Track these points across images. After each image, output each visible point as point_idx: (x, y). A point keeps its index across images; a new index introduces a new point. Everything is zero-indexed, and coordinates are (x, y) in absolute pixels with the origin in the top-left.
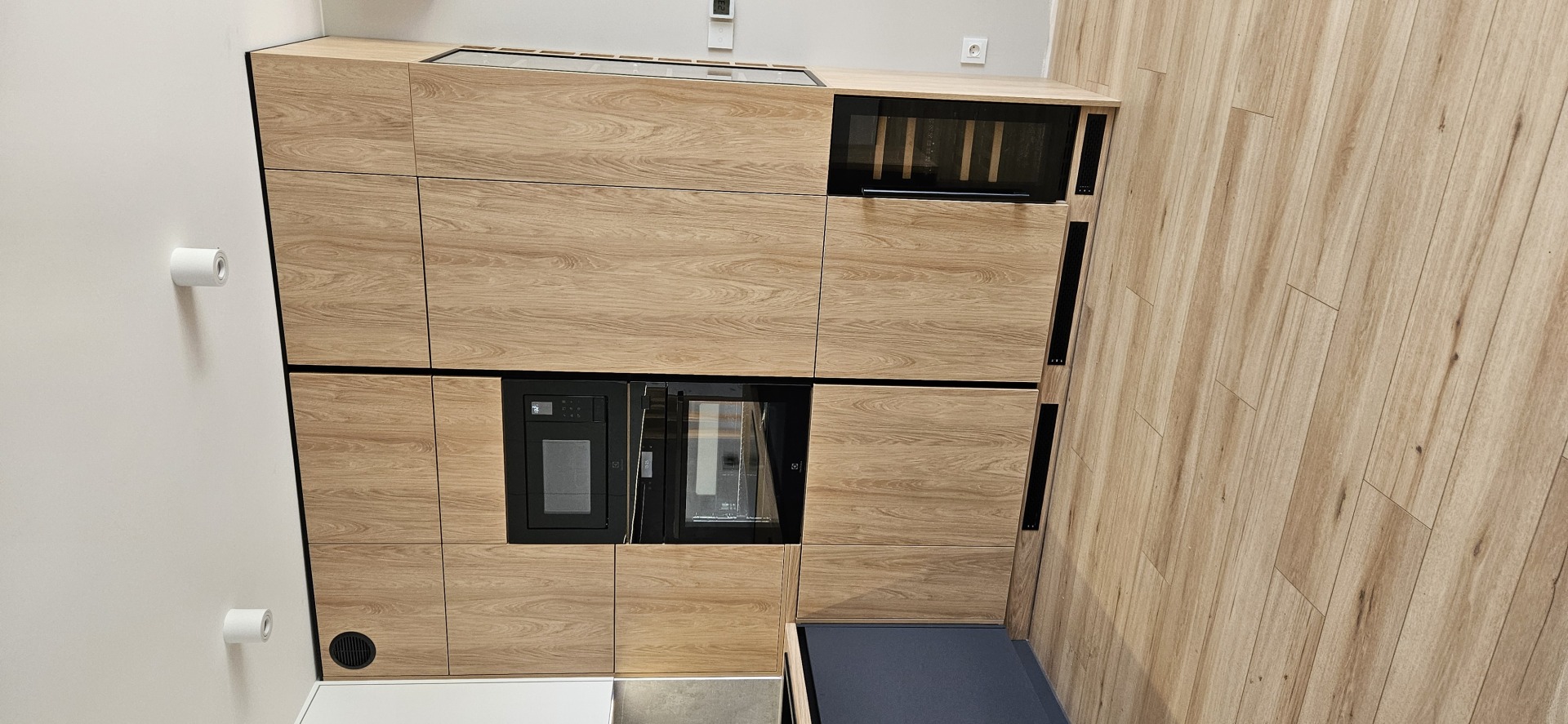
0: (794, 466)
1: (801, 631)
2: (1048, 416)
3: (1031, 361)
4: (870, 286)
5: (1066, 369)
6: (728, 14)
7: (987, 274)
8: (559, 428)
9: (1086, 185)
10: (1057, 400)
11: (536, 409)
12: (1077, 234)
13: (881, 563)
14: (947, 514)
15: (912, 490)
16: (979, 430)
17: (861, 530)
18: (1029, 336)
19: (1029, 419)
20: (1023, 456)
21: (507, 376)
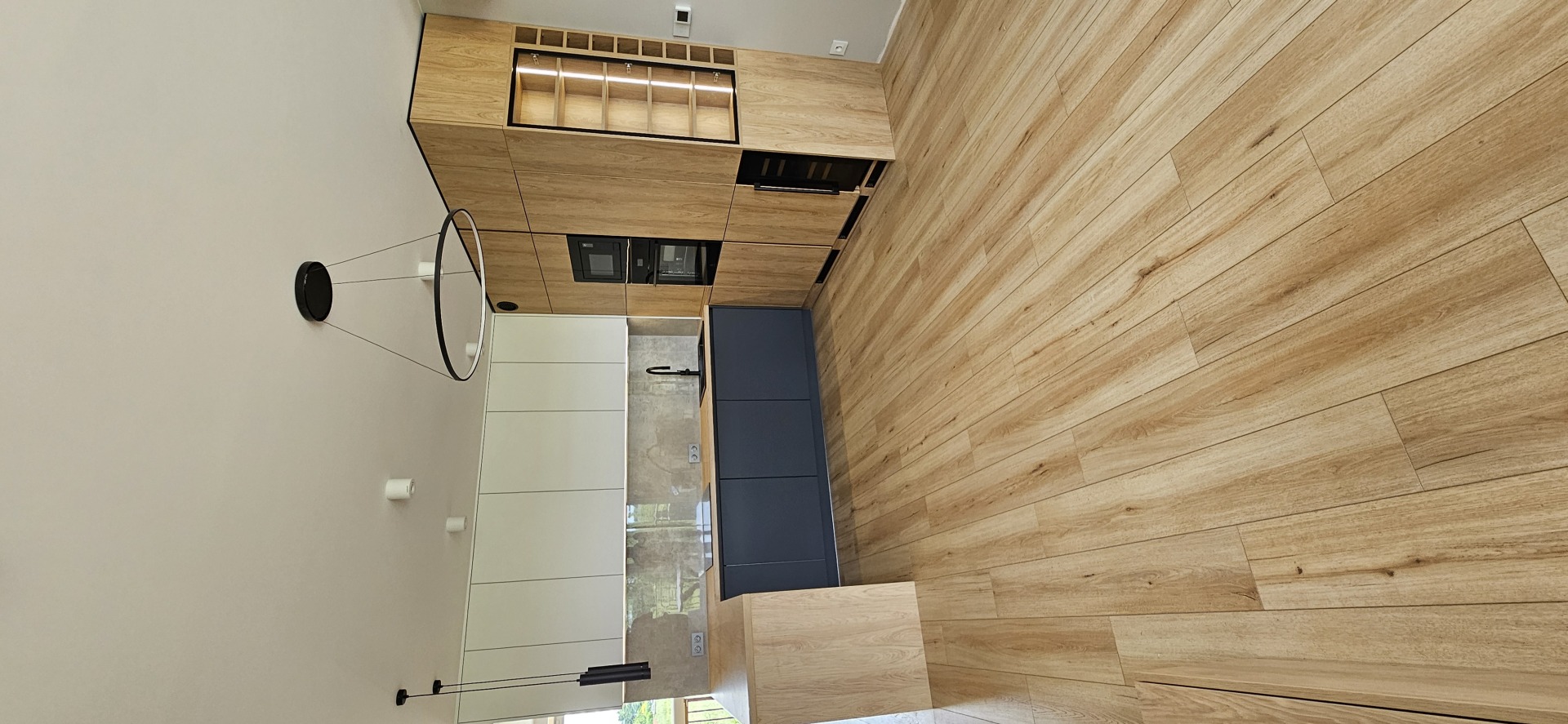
0: (712, 265)
1: (710, 309)
2: (834, 254)
3: (832, 240)
4: (754, 214)
5: (846, 240)
6: (686, 21)
7: (814, 213)
8: (596, 251)
9: (872, 182)
10: (841, 248)
11: (585, 245)
12: (862, 200)
13: (749, 291)
14: (782, 280)
15: (767, 273)
16: (802, 258)
17: (741, 283)
18: (832, 232)
19: (827, 255)
20: (821, 265)
21: (568, 235)
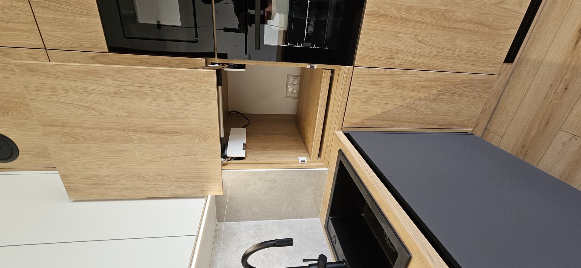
1: (348, 135)
13: (408, 85)
17: (400, 56)
